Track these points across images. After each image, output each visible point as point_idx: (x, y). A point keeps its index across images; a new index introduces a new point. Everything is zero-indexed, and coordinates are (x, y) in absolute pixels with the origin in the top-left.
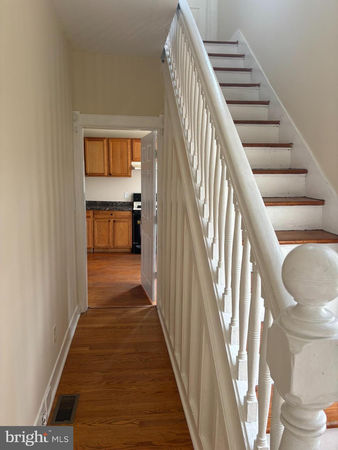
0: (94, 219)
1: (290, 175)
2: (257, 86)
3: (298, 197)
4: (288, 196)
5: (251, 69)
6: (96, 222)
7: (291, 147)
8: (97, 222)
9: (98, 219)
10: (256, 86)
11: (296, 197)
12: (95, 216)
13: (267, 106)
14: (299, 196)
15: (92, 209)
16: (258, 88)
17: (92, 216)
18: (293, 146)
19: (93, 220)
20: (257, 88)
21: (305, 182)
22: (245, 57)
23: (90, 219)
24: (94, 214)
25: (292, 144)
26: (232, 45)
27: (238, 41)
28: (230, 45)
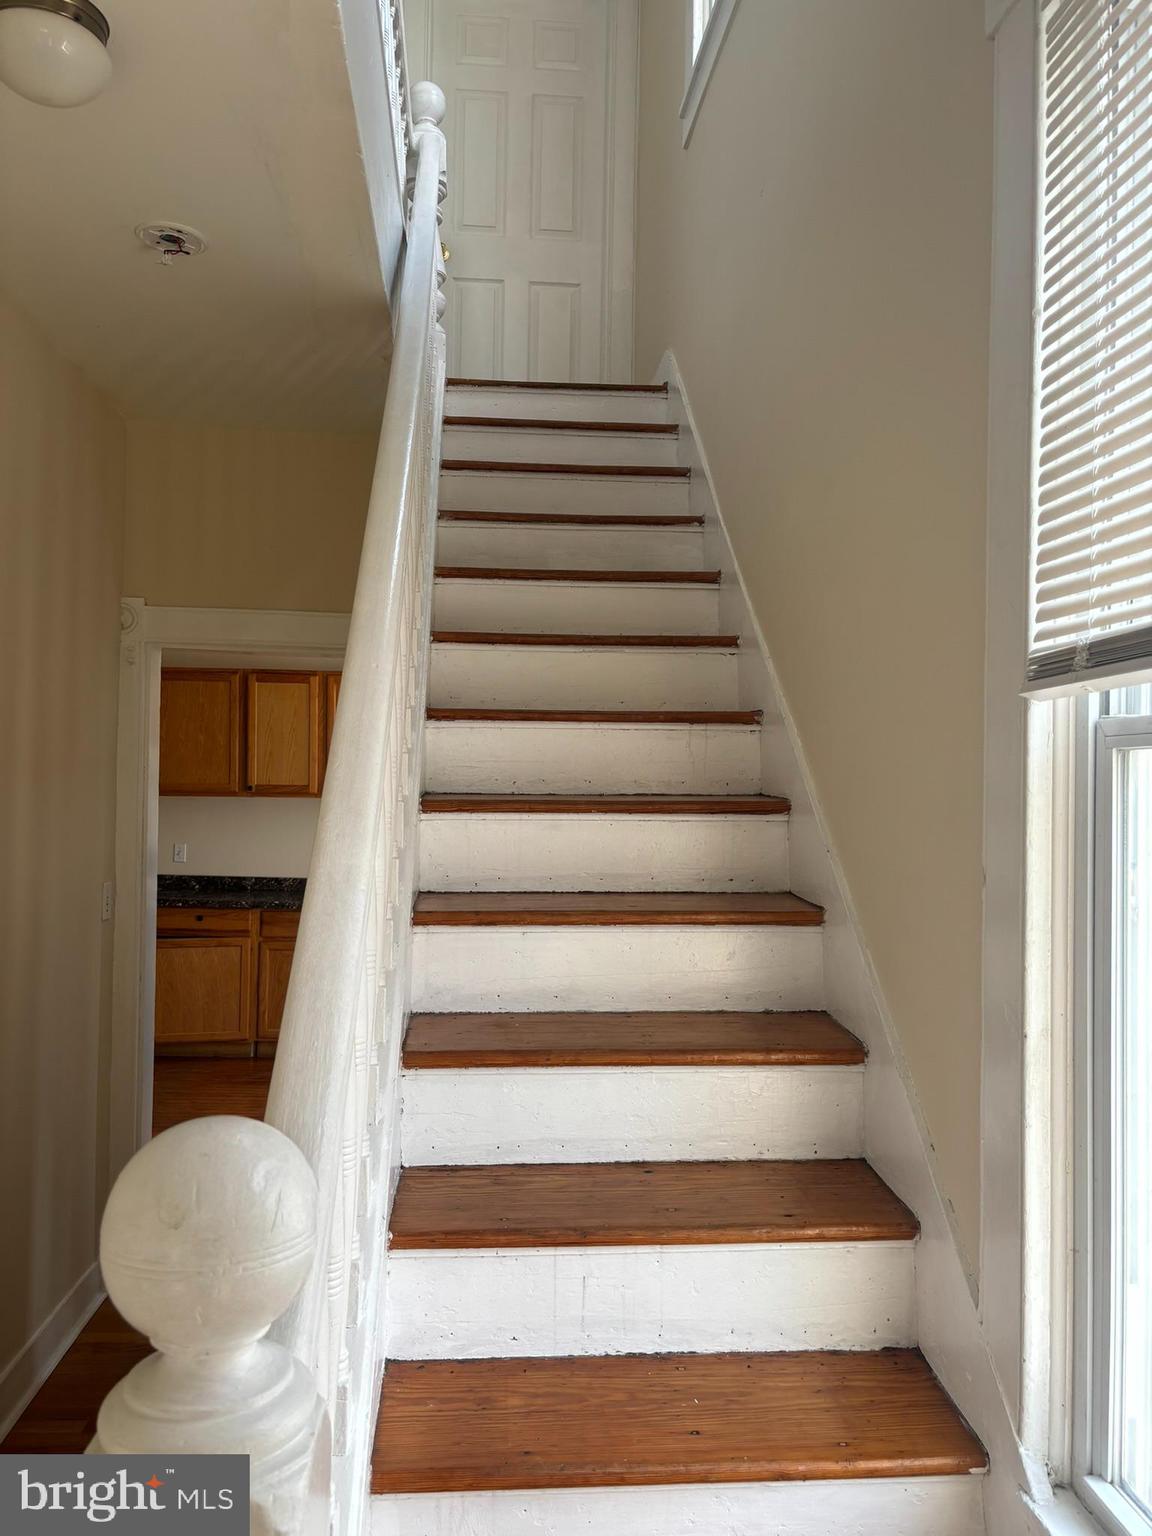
0: (261, 939)
1: (731, 817)
2: (696, 523)
3: (766, 893)
4: (729, 888)
5: (689, 470)
6: (268, 952)
7: (758, 723)
8: (270, 950)
9: (273, 939)
10: (693, 522)
11: (759, 893)
12: (267, 931)
13: (715, 586)
14: (770, 890)
15: (257, 907)
16: (700, 529)
17: (254, 932)
18: (765, 719)
19: (260, 944)
20: (695, 528)
21: (787, 842)
22: (680, 432)
23: (249, 940)
24: (262, 923)
25: (759, 713)
26: (648, 394)
27: (666, 384)
28: (643, 394)
